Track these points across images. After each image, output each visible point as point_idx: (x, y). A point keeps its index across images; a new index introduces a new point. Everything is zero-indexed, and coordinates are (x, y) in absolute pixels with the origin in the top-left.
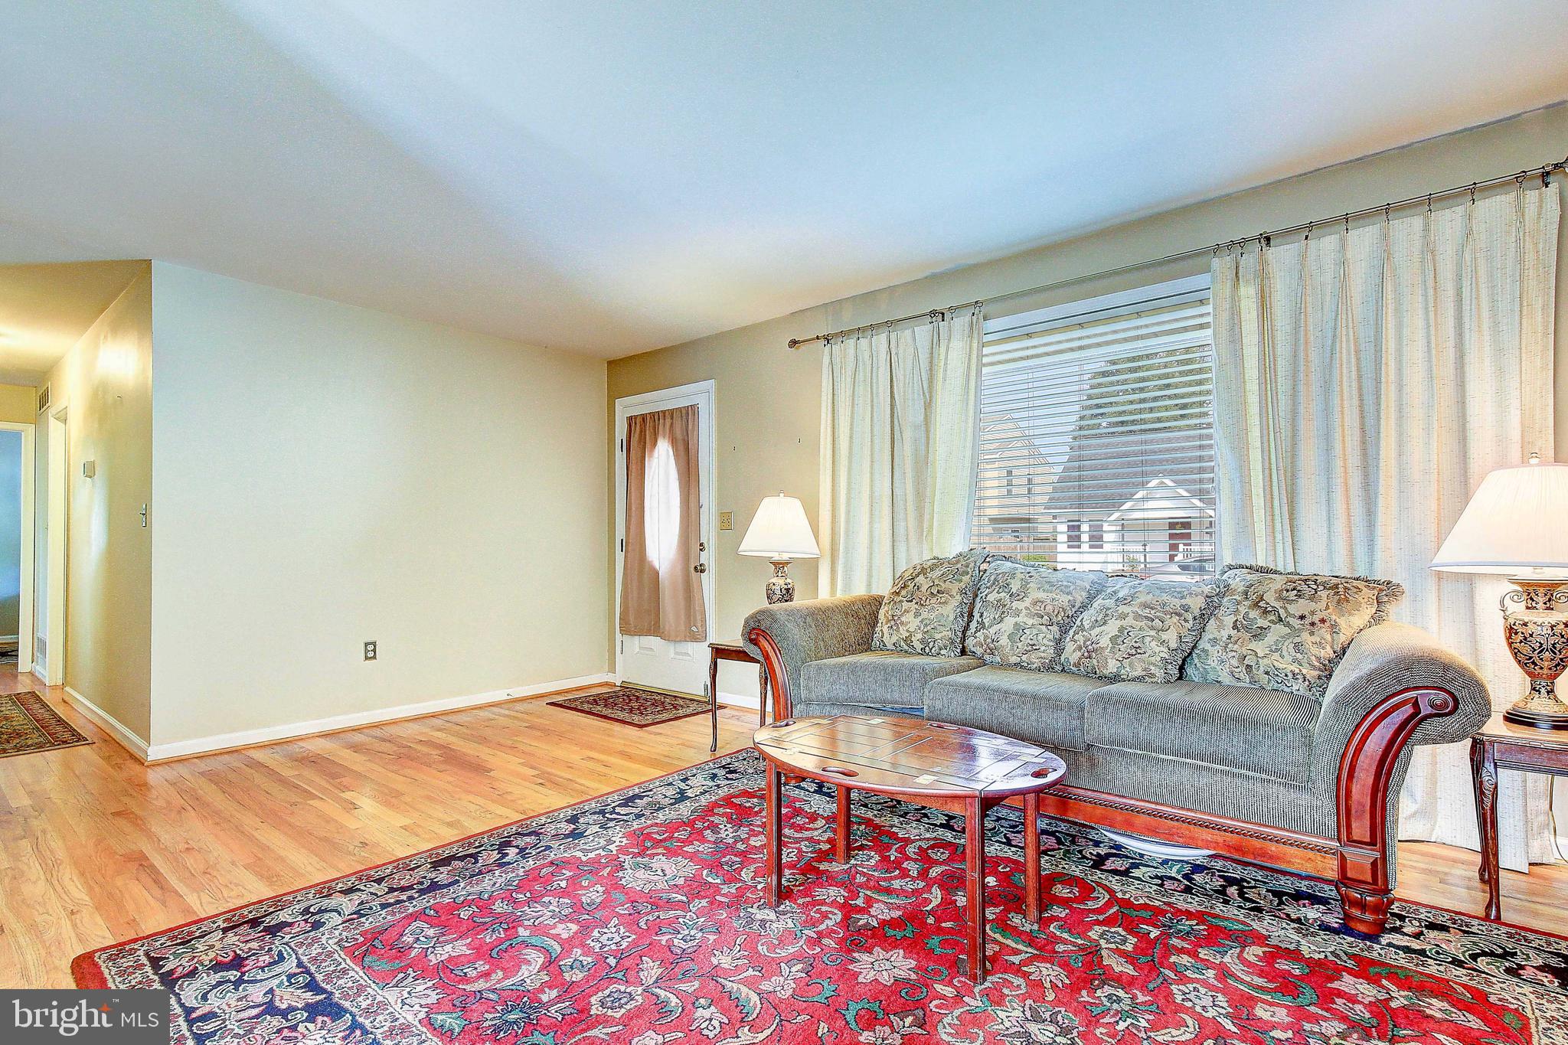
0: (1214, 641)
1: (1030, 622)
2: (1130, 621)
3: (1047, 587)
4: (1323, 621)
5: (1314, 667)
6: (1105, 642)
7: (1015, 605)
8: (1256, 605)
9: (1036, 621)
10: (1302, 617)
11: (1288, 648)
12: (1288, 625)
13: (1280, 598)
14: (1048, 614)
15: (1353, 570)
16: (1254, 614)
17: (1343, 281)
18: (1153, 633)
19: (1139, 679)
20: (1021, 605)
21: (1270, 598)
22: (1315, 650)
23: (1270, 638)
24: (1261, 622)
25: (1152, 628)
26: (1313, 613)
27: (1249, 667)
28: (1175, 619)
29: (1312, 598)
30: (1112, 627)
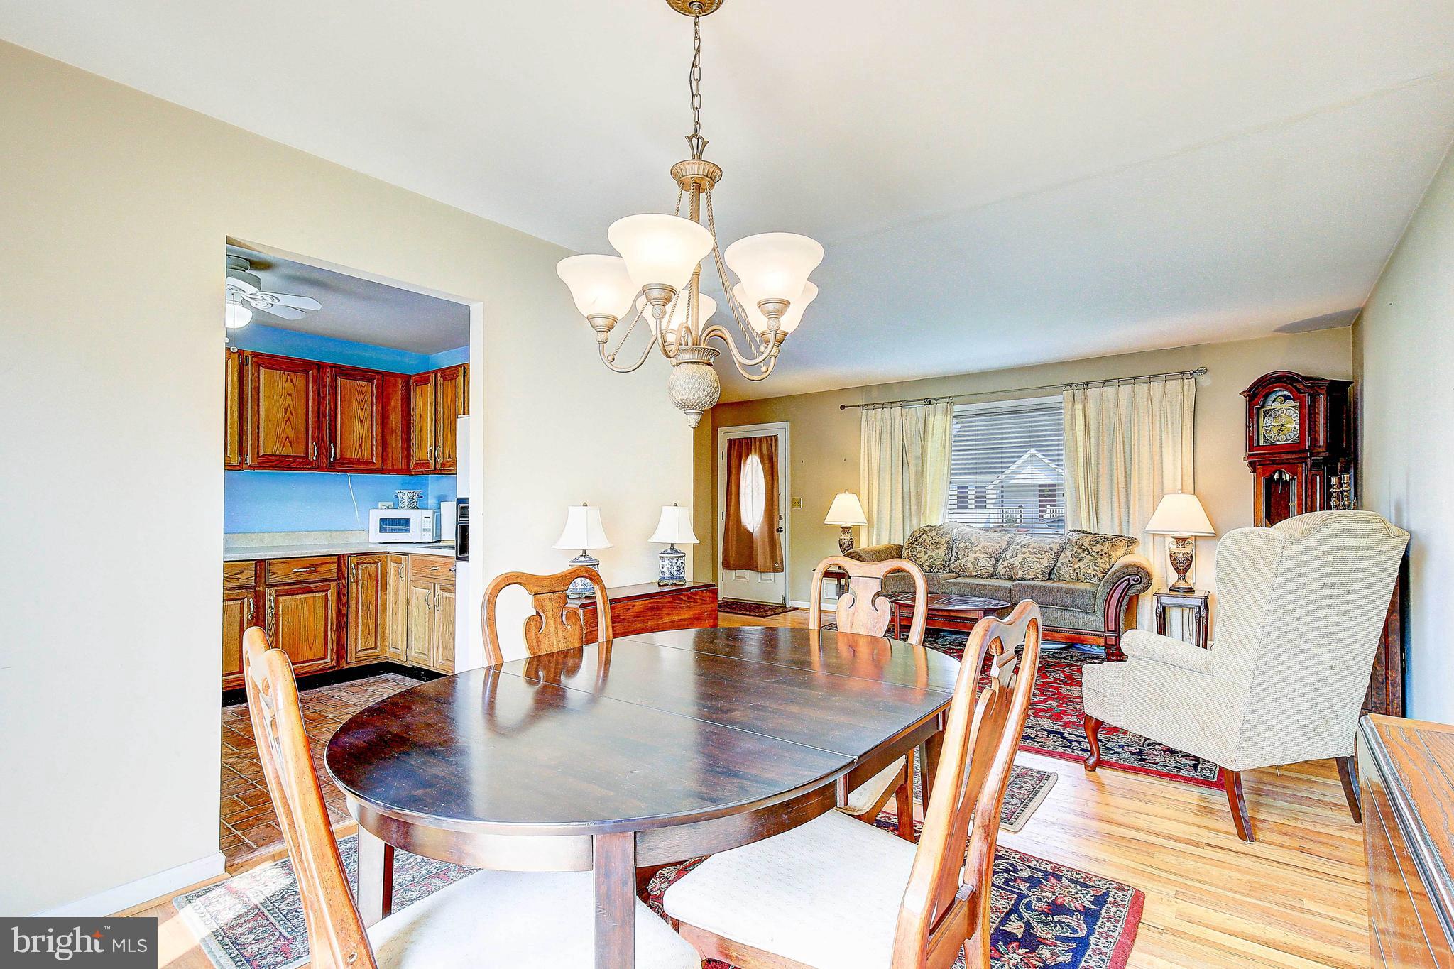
0: (1063, 563)
1: (982, 556)
2: (1027, 555)
3: (988, 540)
4: (1106, 554)
5: (1102, 573)
6: (1017, 564)
7: (974, 548)
8: (1080, 548)
9: (985, 556)
10: (1098, 552)
11: (1092, 565)
12: (1092, 555)
13: (1089, 545)
14: (990, 553)
15: (1121, 531)
16: (1079, 551)
17: (1118, 408)
18: (1037, 560)
19: (1033, 579)
20: (977, 549)
21: (1086, 544)
22: (1102, 565)
23: (1085, 561)
24: (1082, 555)
25: (1037, 558)
26: (1102, 550)
27: (1077, 573)
28: (1047, 553)
29: (1102, 544)
30: (1020, 558)
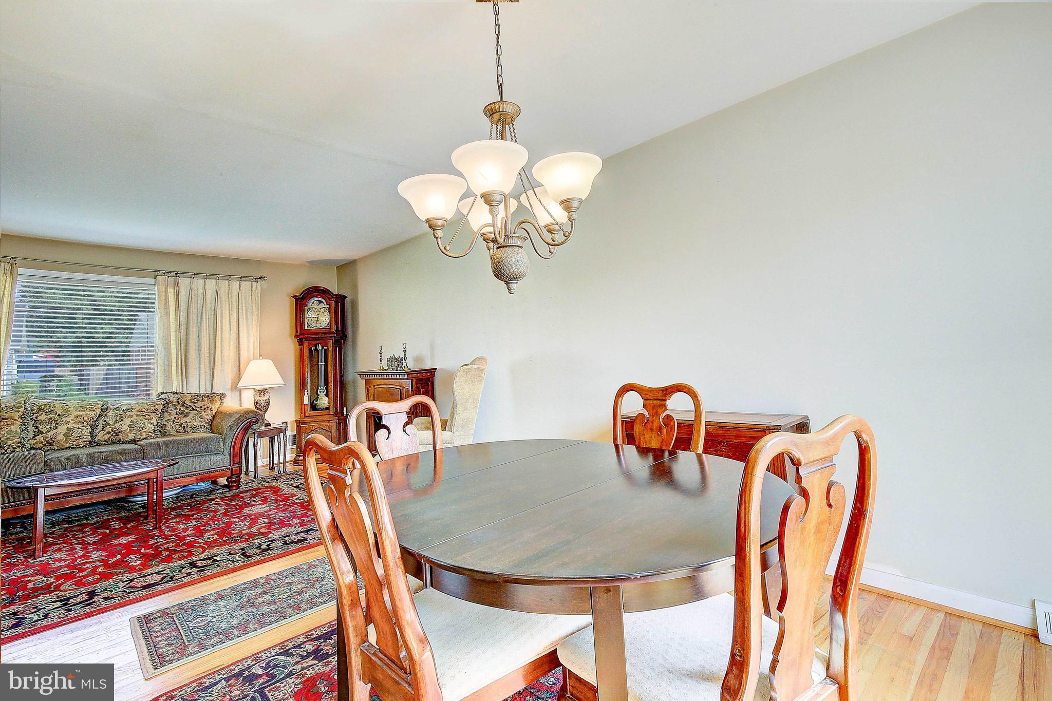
0: (168, 421)
1: (77, 426)
2: (135, 417)
3: (81, 409)
4: (208, 408)
5: (207, 423)
6: (125, 427)
7: (64, 419)
8: (183, 406)
9: (80, 425)
10: (201, 407)
11: (197, 418)
12: (197, 410)
13: (191, 402)
14: (85, 421)
16: (183, 409)
18: (147, 421)
19: (146, 438)
20: (68, 419)
21: (188, 402)
22: (207, 417)
23: (191, 416)
24: (186, 411)
25: (146, 419)
26: (204, 405)
27: (184, 427)
28: (154, 414)
29: (202, 401)
30: (127, 421)
